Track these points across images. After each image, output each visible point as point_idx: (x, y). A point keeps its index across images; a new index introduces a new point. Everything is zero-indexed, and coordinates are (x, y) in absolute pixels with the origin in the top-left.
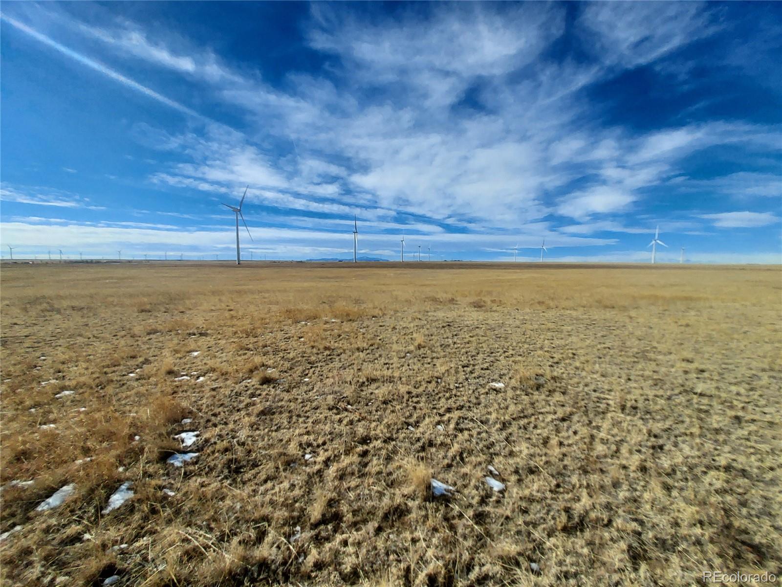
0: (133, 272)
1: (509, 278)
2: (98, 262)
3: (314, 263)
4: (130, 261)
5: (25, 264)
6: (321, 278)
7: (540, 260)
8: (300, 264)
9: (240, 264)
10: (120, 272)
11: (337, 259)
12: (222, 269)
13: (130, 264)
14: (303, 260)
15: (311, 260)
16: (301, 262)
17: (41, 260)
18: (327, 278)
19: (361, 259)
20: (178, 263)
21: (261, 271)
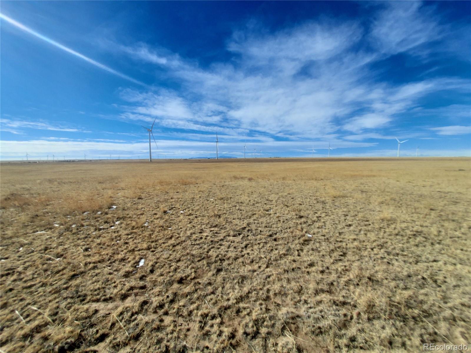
0: (92, 167)
1: (304, 167)
2: (73, 161)
3: (193, 160)
4: (91, 161)
5: (35, 163)
6: (197, 168)
7: (328, 156)
8: (185, 161)
9: (151, 161)
10: (85, 167)
11: (206, 158)
12: (142, 164)
13: (91, 162)
14: (187, 158)
15: (192, 158)
16: (186, 159)
17: (43, 161)
18: (199, 168)
19: (221, 157)
20: (118, 161)
21: (163, 165)
